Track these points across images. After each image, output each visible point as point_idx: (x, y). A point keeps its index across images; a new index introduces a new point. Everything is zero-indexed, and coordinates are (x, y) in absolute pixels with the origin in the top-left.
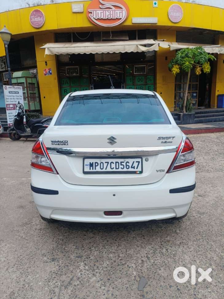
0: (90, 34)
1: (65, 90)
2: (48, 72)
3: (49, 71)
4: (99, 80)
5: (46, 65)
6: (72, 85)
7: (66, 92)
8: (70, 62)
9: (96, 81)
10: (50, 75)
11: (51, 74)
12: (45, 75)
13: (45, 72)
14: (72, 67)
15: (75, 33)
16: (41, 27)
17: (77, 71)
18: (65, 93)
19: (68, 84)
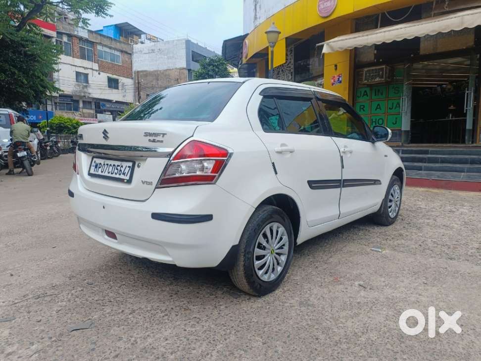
0: (411, 9)
1: (361, 106)
2: (337, 80)
3: (339, 79)
4: (452, 88)
5: (336, 69)
6: (374, 97)
7: (362, 108)
8: (375, 60)
9: (447, 89)
10: (339, 84)
11: (340, 82)
12: (333, 84)
13: (332, 81)
14: (374, 68)
15: (385, 13)
16: (330, 15)
17: (383, 73)
18: (360, 111)
19: (367, 96)
